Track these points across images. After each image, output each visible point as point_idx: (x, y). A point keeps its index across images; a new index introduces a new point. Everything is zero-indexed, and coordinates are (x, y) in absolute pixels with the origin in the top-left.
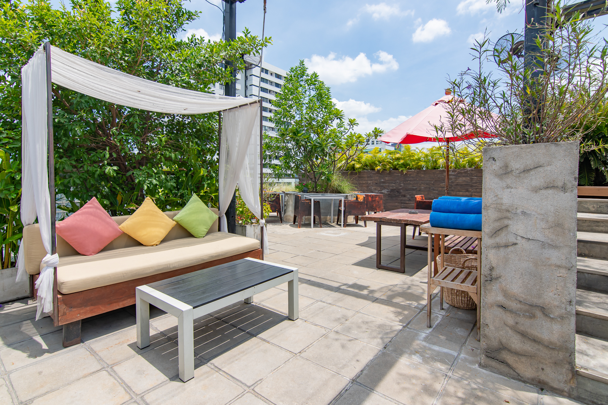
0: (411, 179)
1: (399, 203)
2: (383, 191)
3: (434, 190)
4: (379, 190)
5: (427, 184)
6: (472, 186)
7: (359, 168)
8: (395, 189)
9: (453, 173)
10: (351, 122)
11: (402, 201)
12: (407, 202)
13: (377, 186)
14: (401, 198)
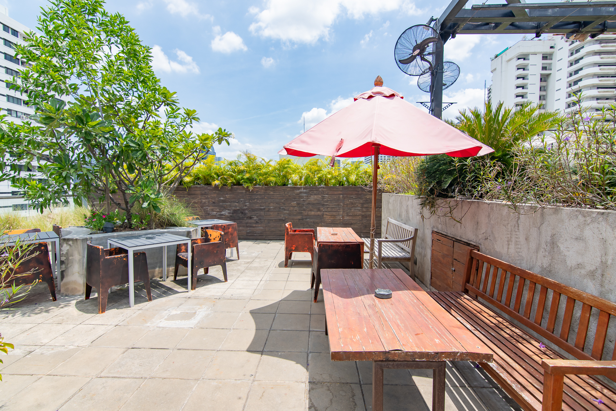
0: (259, 197)
1: (244, 226)
2: (223, 213)
3: (285, 210)
4: (218, 212)
5: (277, 203)
6: (323, 205)
7: (190, 182)
8: (238, 210)
9: (305, 191)
10: (188, 114)
11: (248, 225)
12: (254, 225)
13: (215, 206)
14: (247, 221)
